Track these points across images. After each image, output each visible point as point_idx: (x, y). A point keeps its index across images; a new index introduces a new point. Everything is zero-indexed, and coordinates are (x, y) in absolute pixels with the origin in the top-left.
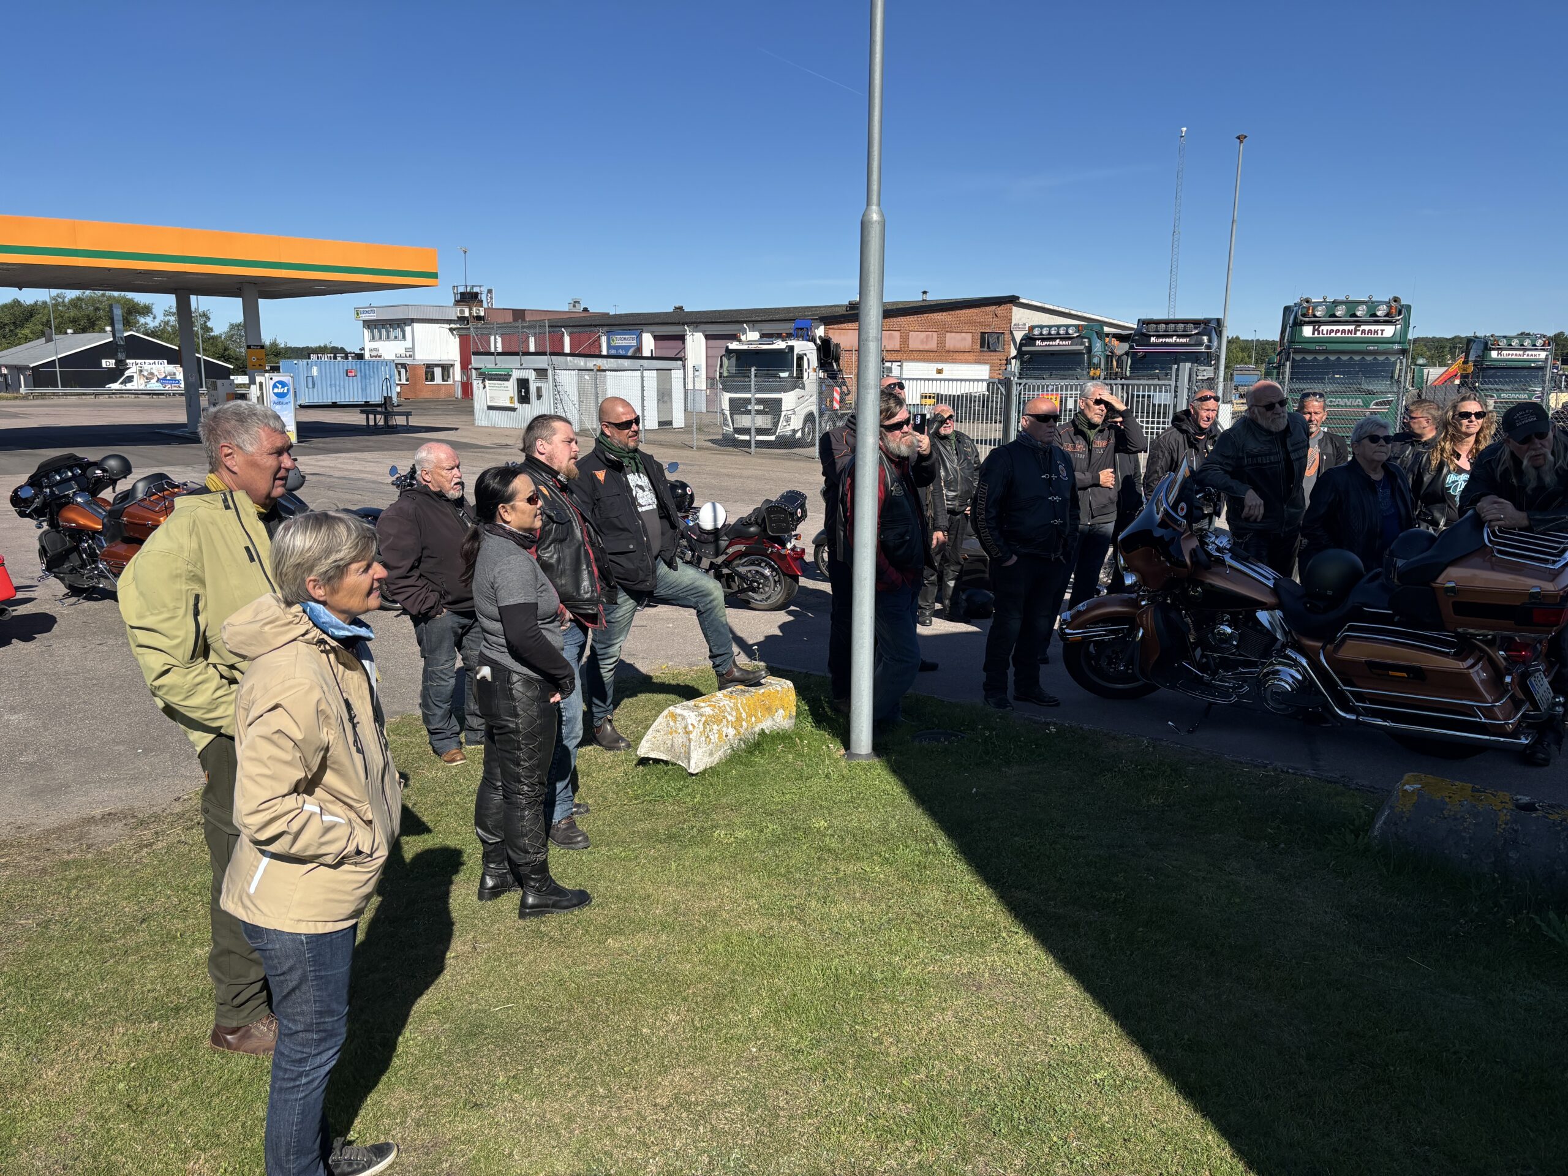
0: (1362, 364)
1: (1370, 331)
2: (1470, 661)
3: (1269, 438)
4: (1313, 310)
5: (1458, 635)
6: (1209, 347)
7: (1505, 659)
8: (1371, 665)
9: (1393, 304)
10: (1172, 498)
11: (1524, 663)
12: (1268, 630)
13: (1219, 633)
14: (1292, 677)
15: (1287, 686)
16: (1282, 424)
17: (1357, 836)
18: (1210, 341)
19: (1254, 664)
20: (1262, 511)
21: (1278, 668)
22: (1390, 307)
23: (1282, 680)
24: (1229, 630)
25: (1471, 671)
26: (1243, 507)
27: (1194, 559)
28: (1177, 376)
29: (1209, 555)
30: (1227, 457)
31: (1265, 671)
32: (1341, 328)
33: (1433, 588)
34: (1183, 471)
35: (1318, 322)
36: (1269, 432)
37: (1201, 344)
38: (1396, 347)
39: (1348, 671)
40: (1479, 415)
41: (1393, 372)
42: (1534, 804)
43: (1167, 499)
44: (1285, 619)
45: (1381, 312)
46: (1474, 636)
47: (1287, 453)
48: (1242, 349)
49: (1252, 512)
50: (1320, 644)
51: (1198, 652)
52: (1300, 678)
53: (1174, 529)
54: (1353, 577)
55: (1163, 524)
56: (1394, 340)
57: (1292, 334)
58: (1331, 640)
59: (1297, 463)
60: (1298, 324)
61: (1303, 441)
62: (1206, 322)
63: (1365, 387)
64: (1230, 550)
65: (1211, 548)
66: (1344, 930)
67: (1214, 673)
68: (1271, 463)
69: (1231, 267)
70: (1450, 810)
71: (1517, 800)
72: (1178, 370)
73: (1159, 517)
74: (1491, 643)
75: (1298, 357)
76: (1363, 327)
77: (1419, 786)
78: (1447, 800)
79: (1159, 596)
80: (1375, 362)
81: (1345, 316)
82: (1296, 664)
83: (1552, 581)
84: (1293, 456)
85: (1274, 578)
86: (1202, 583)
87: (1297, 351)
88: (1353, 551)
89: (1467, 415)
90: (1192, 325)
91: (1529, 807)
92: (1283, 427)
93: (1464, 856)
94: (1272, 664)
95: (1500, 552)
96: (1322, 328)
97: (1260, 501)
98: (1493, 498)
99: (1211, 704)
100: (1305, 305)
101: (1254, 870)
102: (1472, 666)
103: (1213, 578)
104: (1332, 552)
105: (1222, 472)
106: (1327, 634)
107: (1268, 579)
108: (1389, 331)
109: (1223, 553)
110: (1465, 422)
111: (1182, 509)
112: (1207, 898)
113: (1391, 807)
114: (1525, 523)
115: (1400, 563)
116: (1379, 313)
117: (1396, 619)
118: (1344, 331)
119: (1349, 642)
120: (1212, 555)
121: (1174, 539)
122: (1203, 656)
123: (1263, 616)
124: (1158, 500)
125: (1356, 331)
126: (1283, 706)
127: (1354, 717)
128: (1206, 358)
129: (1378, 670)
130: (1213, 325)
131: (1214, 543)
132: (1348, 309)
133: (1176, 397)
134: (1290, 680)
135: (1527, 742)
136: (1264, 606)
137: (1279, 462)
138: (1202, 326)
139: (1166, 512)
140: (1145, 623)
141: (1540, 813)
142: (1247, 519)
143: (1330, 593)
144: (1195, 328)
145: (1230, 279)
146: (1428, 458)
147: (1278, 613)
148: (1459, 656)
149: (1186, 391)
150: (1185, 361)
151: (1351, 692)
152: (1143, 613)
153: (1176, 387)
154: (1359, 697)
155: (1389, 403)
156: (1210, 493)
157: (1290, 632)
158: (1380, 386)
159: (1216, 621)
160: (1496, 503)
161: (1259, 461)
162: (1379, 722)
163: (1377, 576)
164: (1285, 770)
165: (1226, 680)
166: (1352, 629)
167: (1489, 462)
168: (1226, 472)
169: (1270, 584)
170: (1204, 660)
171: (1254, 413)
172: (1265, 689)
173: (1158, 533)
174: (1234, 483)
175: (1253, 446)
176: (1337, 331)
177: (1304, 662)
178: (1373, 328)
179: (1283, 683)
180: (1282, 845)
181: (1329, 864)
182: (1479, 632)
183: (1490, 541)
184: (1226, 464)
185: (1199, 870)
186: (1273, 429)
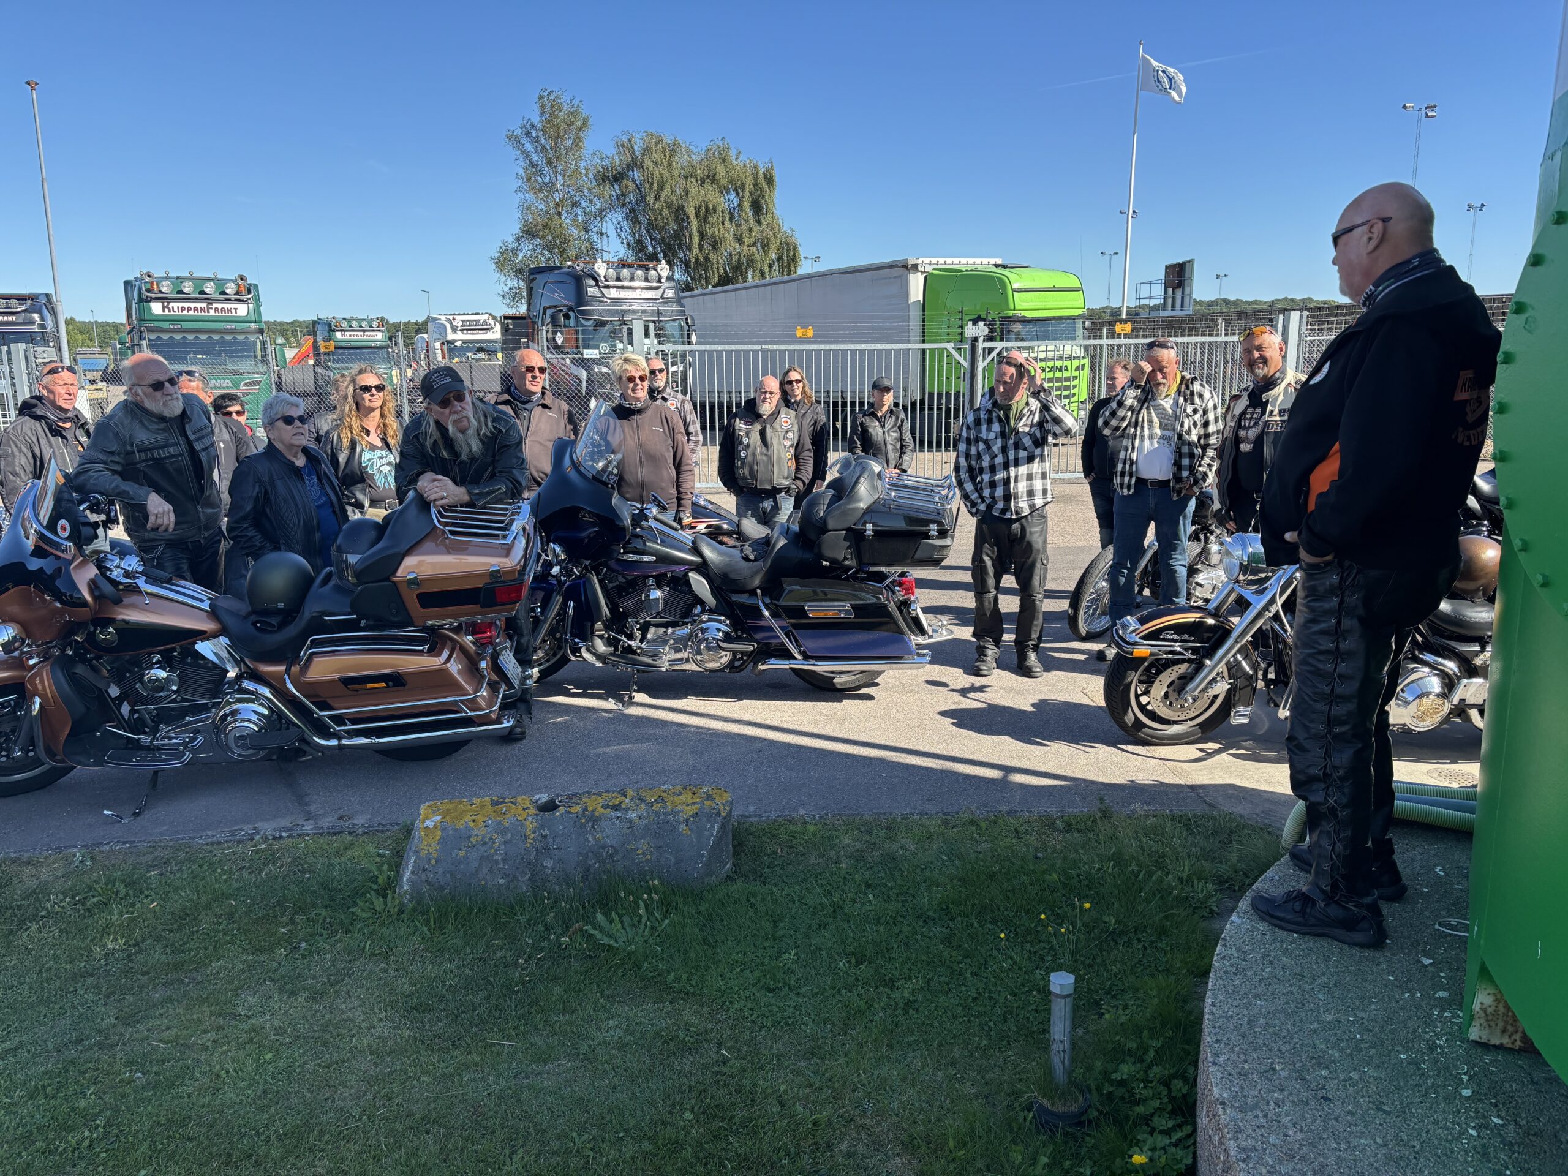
0: (223, 343)
1: (223, 310)
2: (445, 654)
3: (162, 426)
4: (158, 285)
5: (426, 629)
6: (42, 326)
7: (473, 643)
8: (347, 682)
9: (240, 282)
10: (45, 514)
11: (491, 643)
12: (213, 663)
13: (150, 680)
14: (256, 713)
15: (252, 726)
16: (176, 408)
17: (385, 897)
18: (42, 318)
19: (205, 708)
20: (173, 519)
21: (235, 707)
22: (239, 285)
23: (243, 720)
24: (163, 674)
25: (448, 665)
26: (146, 517)
27: (97, 593)
28: (10, 360)
29: (115, 583)
30: (112, 453)
31: (221, 714)
32: (192, 305)
33: (394, 583)
34: (54, 478)
35: (166, 298)
36: (162, 419)
37: (33, 323)
38: (253, 326)
39: (321, 693)
40: (379, 388)
41: (255, 352)
42: (553, 801)
43: (37, 515)
44: (233, 645)
45: (231, 289)
46: (441, 627)
47: (189, 443)
48: (82, 331)
49: (159, 521)
50: (283, 668)
51: (125, 709)
52: (266, 712)
53: (58, 558)
54: (304, 585)
55: (38, 552)
56: (249, 319)
57: (140, 311)
58: (296, 659)
59: (203, 453)
60: (143, 300)
61: (206, 427)
62: (33, 298)
63: (231, 367)
64: (143, 573)
65: (116, 574)
66: (409, 1036)
67: (155, 730)
68: (172, 456)
69: (51, 232)
70: (477, 835)
71: (537, 801)
72: (9, 352)
73: (30, 543)
74: (457, 630)
75: (153, 336)
76: (215, 305)
77: (439, 817)
78: (472, 824)
79: (54, 647)
80: (235, 342)
81: (193, 292)
82: (256, 697)
83: (507, 555)
84: (198, 446)
85: (210, 599)
86: (111, 621)
87: (151, 330)
88: (293, 551)
89: (366, 389)
90: (15, 301)
91: (549, 807)
92: (178, 411)
93: (502, 881)
94: (229, 703)
95: (453, 533)
96: (171, 305)
97: (168, 507)
98: (430, 475)
99: (156, 772)
100: (148, 279)
101: (276, 996)
102: (448, 660)
103: (129, 612)
104: (273, 556)
105: (108, 473)
106: (288, 654)
107: (202, 601)
108: (242, 310)
109: (135, 578)
110: (367, 396)
111: (63, 529)
112: (228, 1072)
113: (416, 852)
114: (466, 498)
115: (353, 559)
116: (228, 291)
117: (363, 623)
118: (195, 309)
119: (316, 660)
120: (120, 583)
121: (60, 569)
122: (133, 711)
123: (204, 648)
124: (24, 519)
125: (209, 309)
126: (251, 751)
127: (334, 742)
128: (40, 339)
129: (353, 684)
130: (43, 300)
131: (119, 567)
132: (196, 287)
133: (14, 385)
134: (255, 718)
135: (510, 724)
136: (202, 635)
137: (181, 455)
138: (29, 302)
139: (41, 536)
140: (40, 687)
141: (562, 810)
142: (155, 529)
143: (281, 605)
144: (20, 304)
145: (53, 246)
146: (339, 437)
147: (224, 640)
148: (433, 651)
149: (25, 377)
150: (17, 341)
151: (330, 717)
152: (34, 677)
153: (11, 372)
154: (339, 720)
155: (258, 383)
156: (98, 503)
157: (242, 660)
158: (245, 366)
159: (140, 665)
160: (435, 480)
161: (156, 455)
162: (363, 741)
163: (328, 577)
164: (277, 835)
165: (171, 736)
166: (315, 644)
167: (416, 436)
168: (114, 472)
169: (206, 606)
170: (136, 716)
171: (137, 395)
172: (226, 736)
173: (34, 564)
174: (129, 487)
175: (143, 436)
176: (189, 309)
177: (267, 692)
178: (226, 306)
179: (246, 724)
180: (304, 945)
181: (364, 947)
182: (444, 620)
183: (439, 521)
184: (112, 461)
185: (205, 1032)
186: (167, 413)
